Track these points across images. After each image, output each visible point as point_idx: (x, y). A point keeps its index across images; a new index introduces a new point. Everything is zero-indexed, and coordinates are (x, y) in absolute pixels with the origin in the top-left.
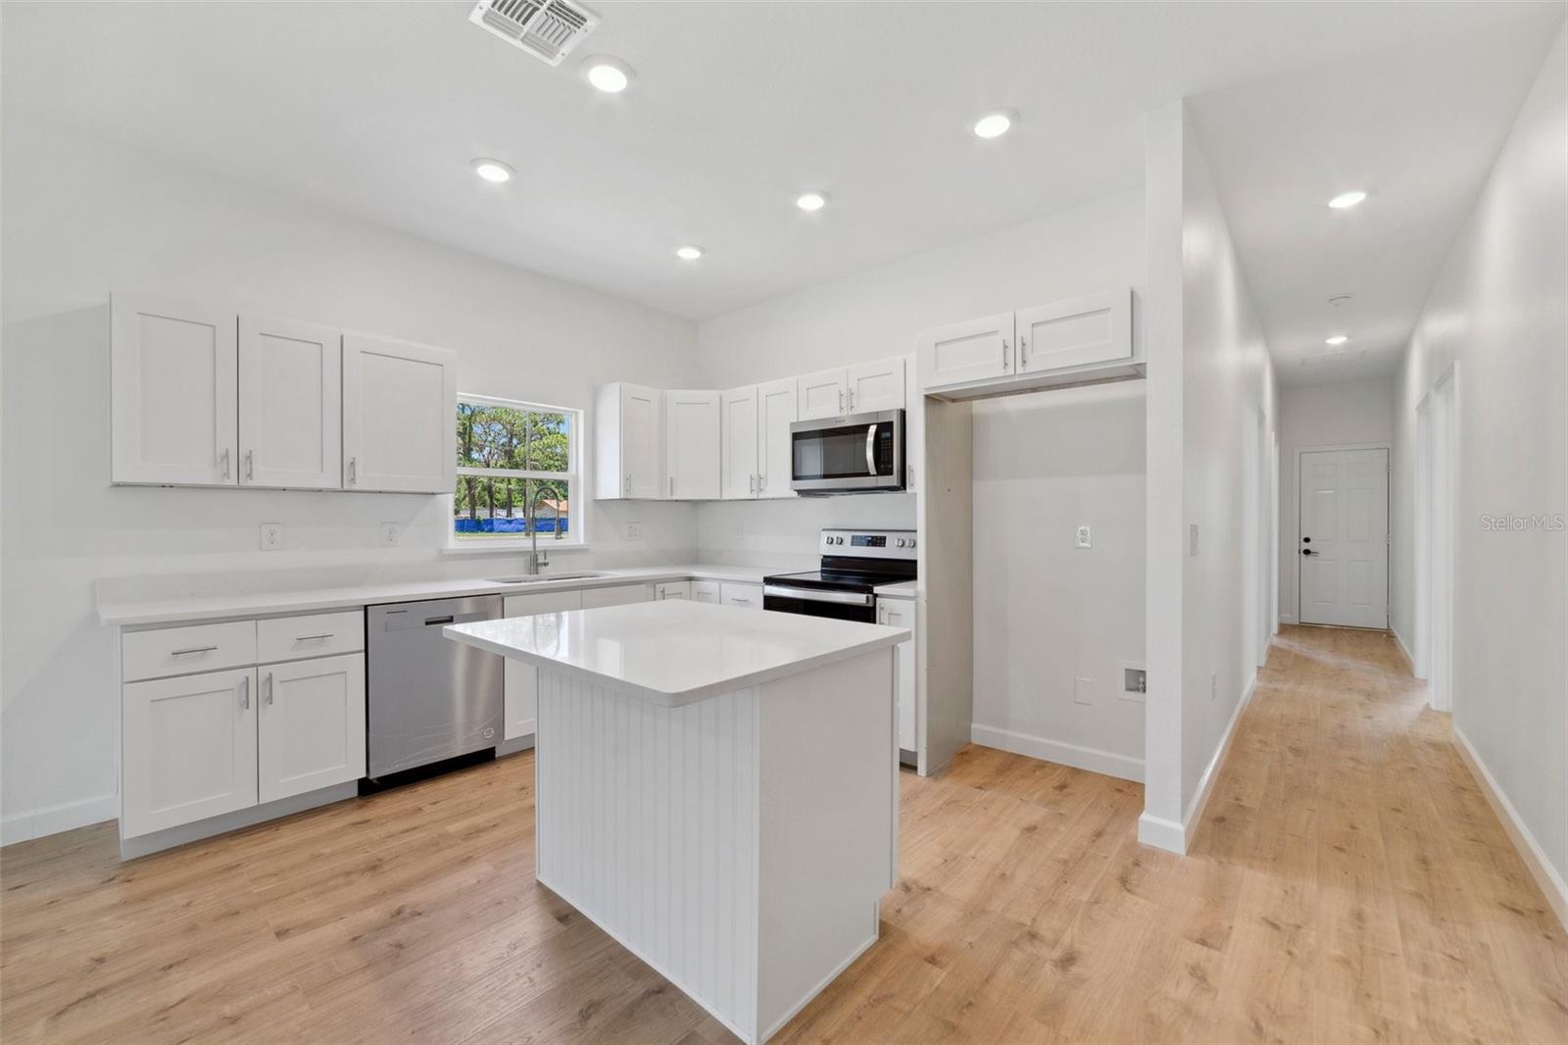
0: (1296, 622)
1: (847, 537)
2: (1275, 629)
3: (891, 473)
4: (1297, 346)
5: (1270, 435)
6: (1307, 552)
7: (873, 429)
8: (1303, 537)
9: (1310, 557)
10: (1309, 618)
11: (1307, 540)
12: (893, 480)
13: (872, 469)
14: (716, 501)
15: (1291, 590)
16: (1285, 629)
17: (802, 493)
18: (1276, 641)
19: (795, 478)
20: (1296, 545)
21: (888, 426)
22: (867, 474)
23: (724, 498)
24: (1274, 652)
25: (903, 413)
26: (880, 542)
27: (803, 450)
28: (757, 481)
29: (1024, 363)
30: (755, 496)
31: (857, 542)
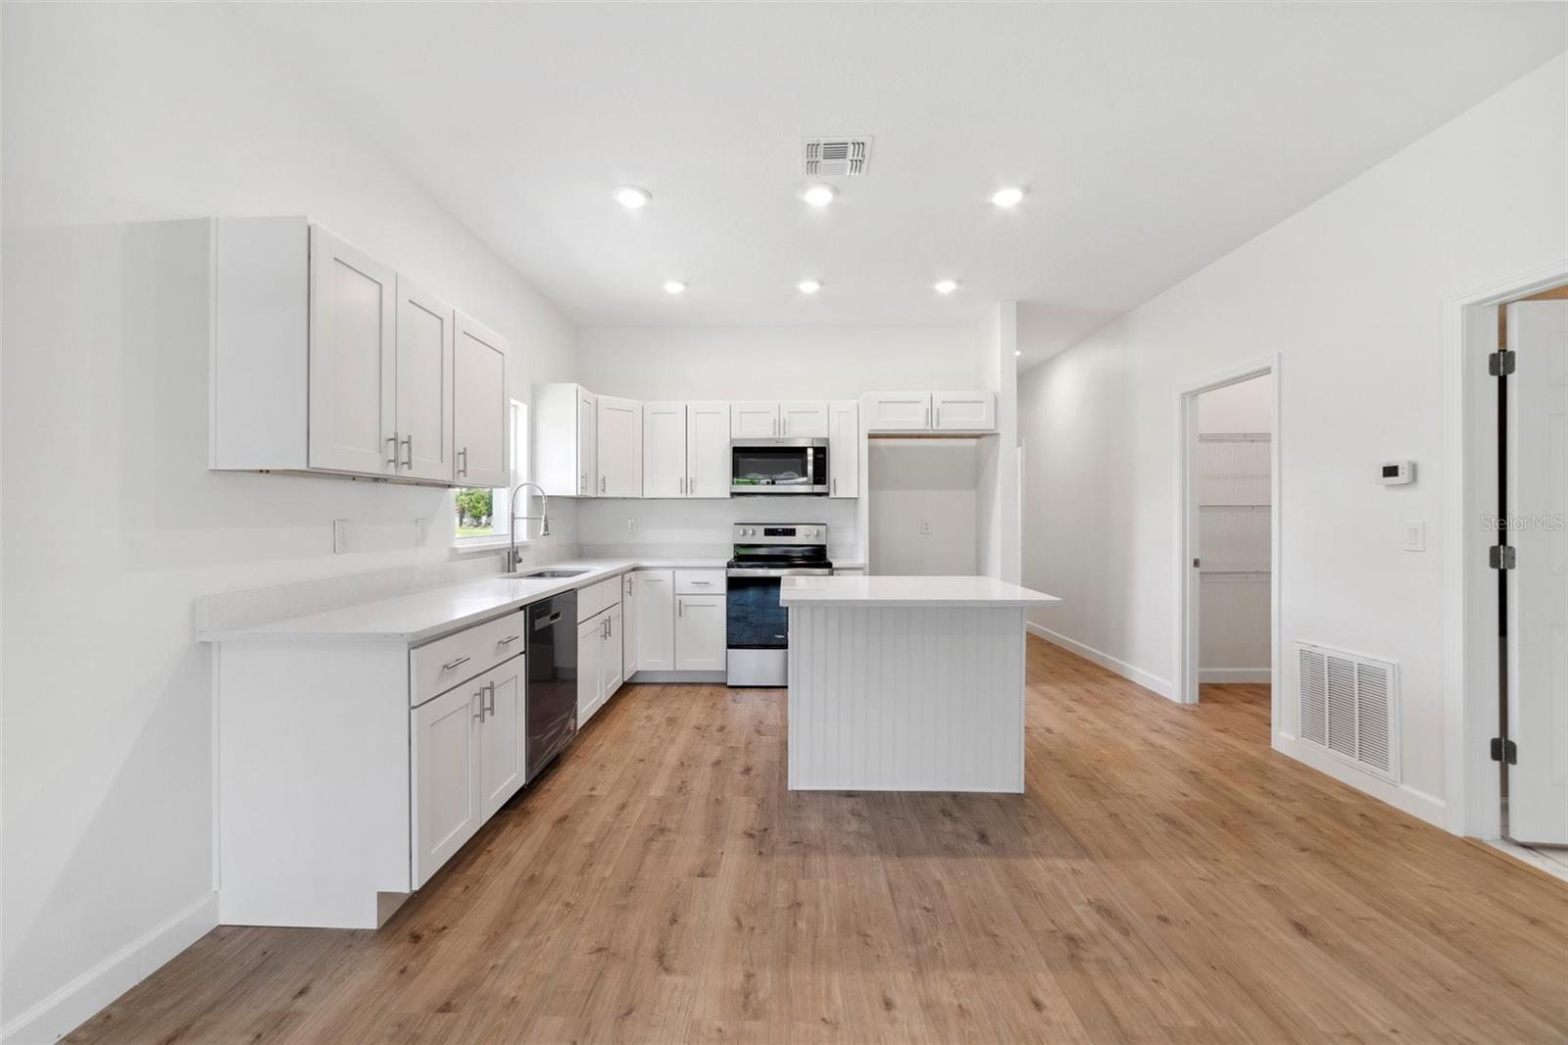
1: (762, 529)
3: (824, 483)
7: (810, 452)
12: (826, 488)
14: (639, 499)
17: (734, 494)
19: (733, 483)
21: (826, 451)
22: (805, 483)
23: (645, 497)
25: (835, 441)
26: (792, 532)
27: (743, 461)
28: (687, 483)
29: (938, 424)
30: (684, 496)
31: (769, 532)
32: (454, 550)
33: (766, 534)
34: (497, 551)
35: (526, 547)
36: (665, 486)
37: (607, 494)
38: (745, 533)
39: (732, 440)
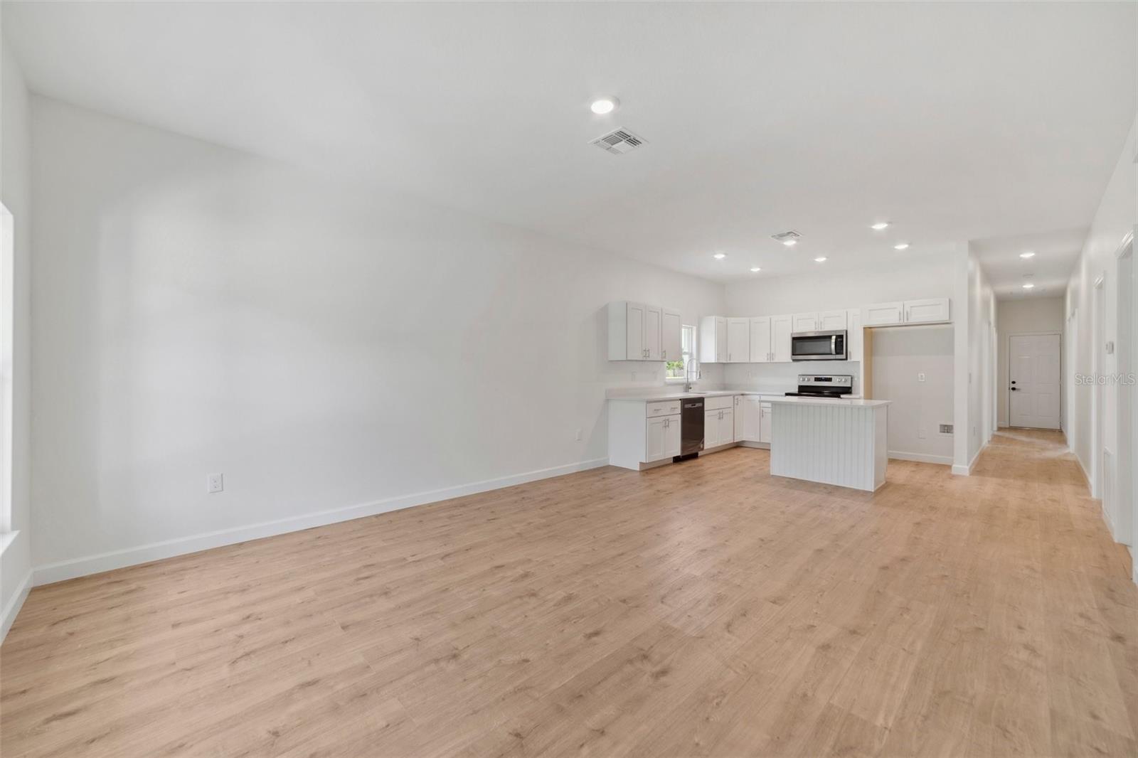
0: (1008, 426)
1: (813, 378)
2: (995, 428)
3: (842, 354)
4: (1007, 288)
5: (994, 330)
6: (1014, 389)
7: (834, 337)
8: (1012, 381)
9: (1015, 392)
10: (1013, 424)
11: (1014, 382)
12: (844, 356)
13: (834, 352)
14: (748, 363)
15: (1004, 409)
16: (1000, 429)
17: (794, 360)
18: (996, 433)
19: (793, 355)
20: (1007, 385)
21: (841, 337)
22: (831, 354)
23: (751, 362)
24: (994, 436)
25: (847, 331)
26: (830, 380)
27: (798, 344)
28: (771, 355)
29: (908, 319)
30: (769, 361)
31: (817, 379)
32: (665, 383)
33: (815, 380)
34: (682, 384)
35: (695, 383)
36: (761, 357)
37: (732, 362)
38: (804, 380)
39: (792, 334)
